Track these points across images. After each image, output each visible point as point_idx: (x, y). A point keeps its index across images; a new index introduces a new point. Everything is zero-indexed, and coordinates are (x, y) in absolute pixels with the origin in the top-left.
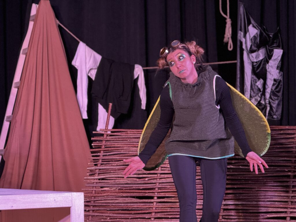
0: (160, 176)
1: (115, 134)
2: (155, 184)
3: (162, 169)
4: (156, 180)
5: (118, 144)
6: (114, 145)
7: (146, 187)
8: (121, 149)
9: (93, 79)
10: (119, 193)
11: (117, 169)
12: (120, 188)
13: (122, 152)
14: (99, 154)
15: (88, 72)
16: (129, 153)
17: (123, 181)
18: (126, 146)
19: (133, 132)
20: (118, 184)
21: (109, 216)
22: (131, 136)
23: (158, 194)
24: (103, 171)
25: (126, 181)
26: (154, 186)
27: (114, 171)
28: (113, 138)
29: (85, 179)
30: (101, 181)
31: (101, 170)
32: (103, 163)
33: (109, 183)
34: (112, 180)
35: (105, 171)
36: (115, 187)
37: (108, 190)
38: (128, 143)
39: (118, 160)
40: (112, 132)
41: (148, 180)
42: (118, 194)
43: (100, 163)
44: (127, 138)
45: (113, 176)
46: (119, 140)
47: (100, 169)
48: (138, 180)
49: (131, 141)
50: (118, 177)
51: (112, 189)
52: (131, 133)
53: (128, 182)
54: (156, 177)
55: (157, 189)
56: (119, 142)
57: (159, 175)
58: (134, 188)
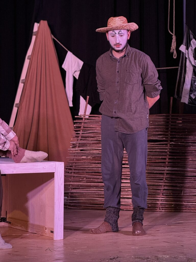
1: (91, 118)
5: (93, 125)
6: (90, 126)
11: (91, 143)
12: (93, 157)
14: (79, 132)
15: (73, 73)
20: (92, 154)
21: (85, 177)
27: (90, 145)
28: (89, 121)
29: (69, 150)
32: (82, 139)
33: (86, 153)
34: (88, 151)
35: (83, 145)
36: (90, 156)
37: (85, 158)
39: (93, 137)
40: (89, 117)
42: (92, 161)
43: (80, 139)
44: (99, 121)
45: (89, 148)
46: (93, 123)
47: (80, 143)
50: (93, 149)
51: (88, 158)
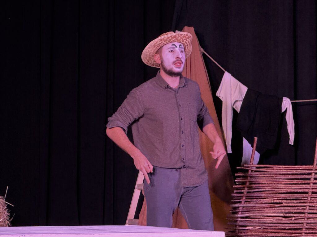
0: (308, 216)
1: (261, 170)
2: (302, 225)
3: (310, 208)
4: (303, 220)
5: (263, 180)
6: (259, 181)
7: (292, 226)
8: (267, 186)
9: (239, 111)
10: (263, 232)
11: (261, 207)
12: (264, 227)
13: (267, 189)
14: (243, 191)
15: (233, 104)
16: (274, 191)
17: (268, 220)
18: (271, 182)
19: (280, 169)
20: (262, 223)
22: (277, 172)
23: (306, 235)
24: (247, 209)
25: (271, 220)
26: (301, 226)
27: (259, 209)
28: (257, 174)
30: (244, 219)
31: (245, 208)
32: (247, 200)
33: (253, 222)
34: (256, 218)
35: (249, 209)
36: (259, 226)
37: (252, 229)
38: (274, 180)
39: (263, 197)
40: (257, 168)
41: (295, 220)
42: (263, 234)
43: (244, 200)
44: (272, 174)
45: (257, 214)
46: (264, 177)
47: (243, 207)
48: (283, 219)
49: (277, 178)
50: (263, 216)
51: (256, 229)
52: (278, 170)
53: (273, 221)
54: (303, 216)
55: (304, 229)
56: (264, 179)
57: (306, 214)
58: (280, 227)
